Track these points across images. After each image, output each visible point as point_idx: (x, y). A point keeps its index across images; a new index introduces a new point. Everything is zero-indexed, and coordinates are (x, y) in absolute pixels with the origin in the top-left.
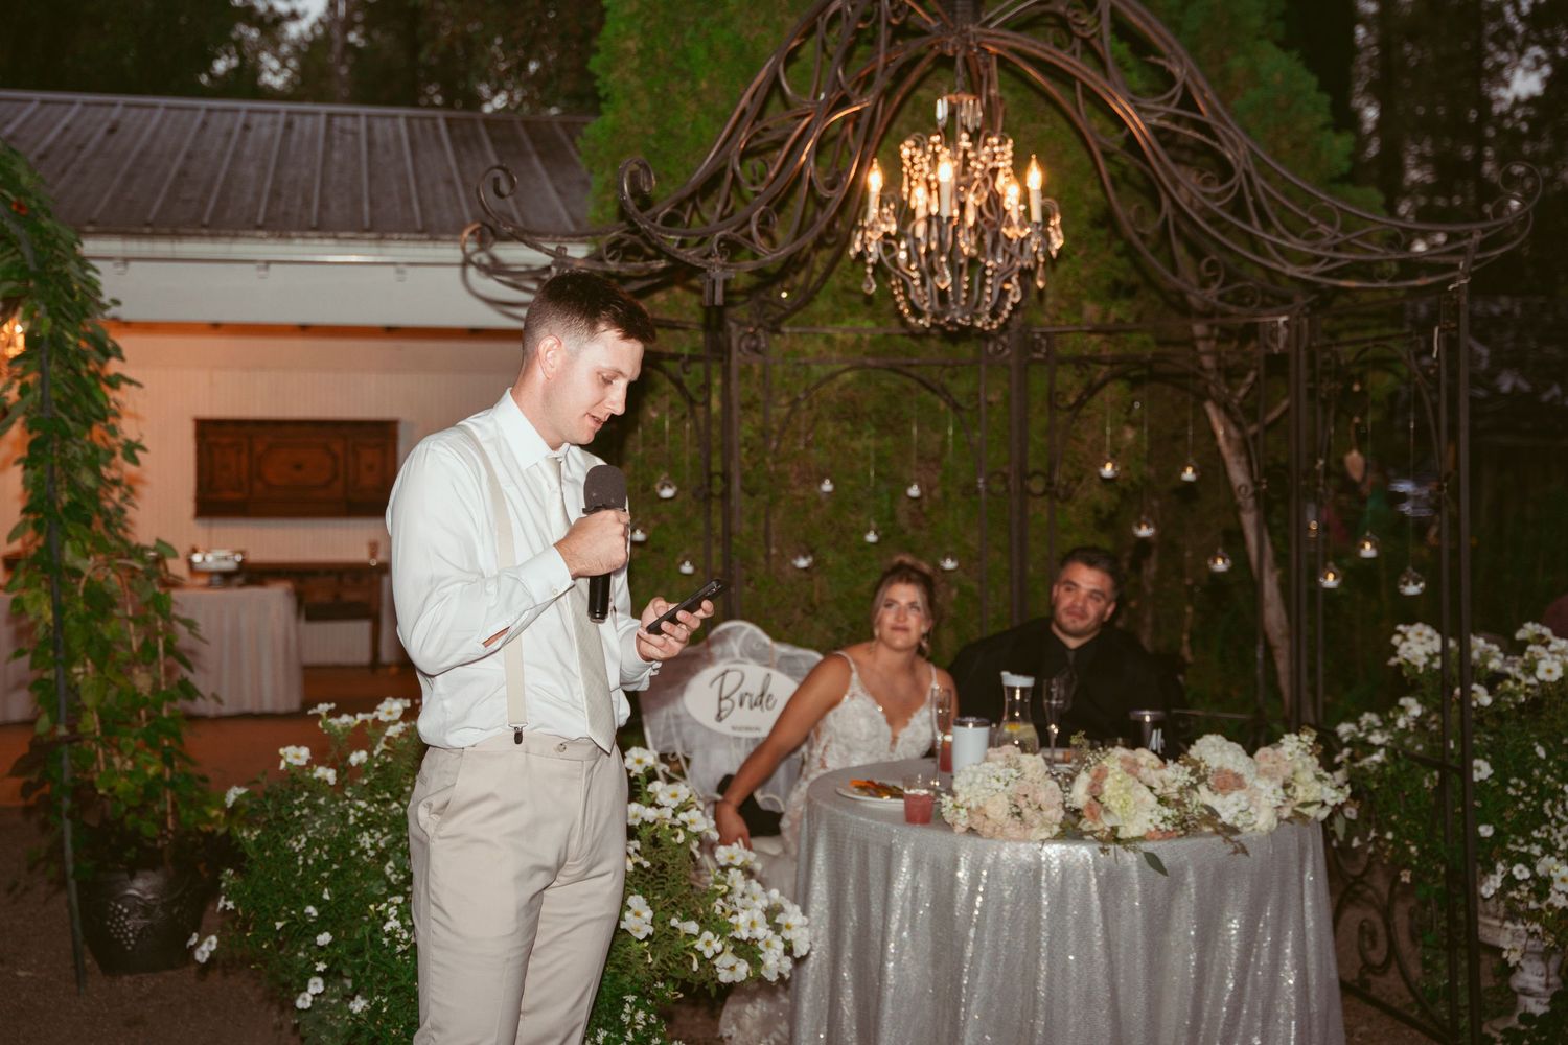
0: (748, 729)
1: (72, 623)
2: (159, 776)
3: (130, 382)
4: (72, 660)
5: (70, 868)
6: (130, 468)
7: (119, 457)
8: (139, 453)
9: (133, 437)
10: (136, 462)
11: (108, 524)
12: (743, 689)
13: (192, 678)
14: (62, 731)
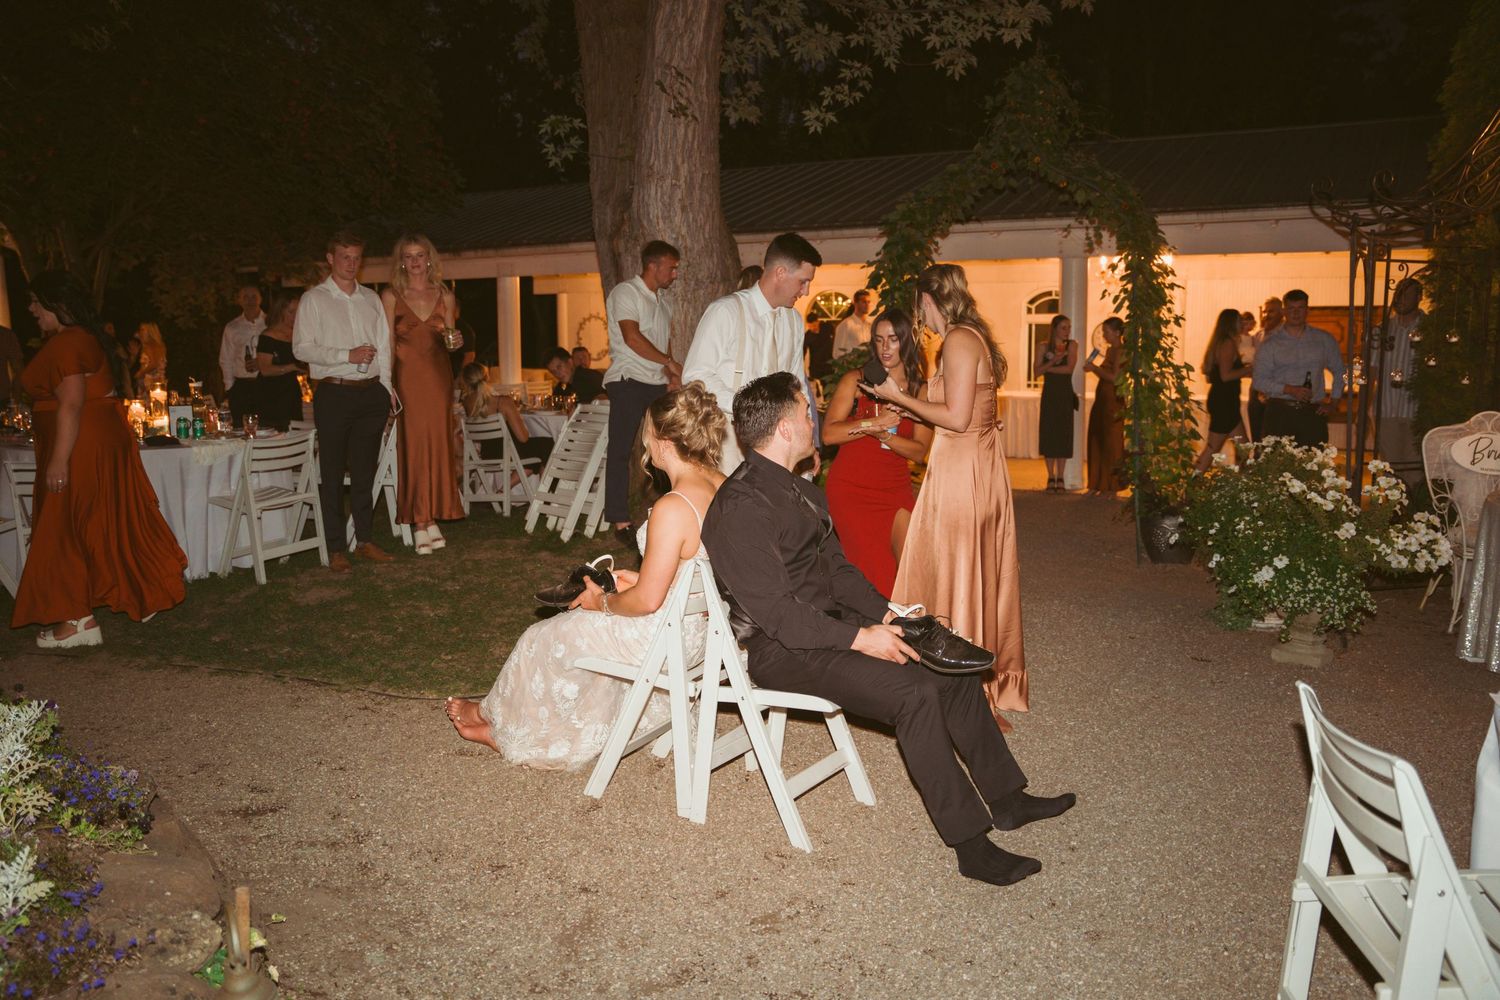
0: (1492, 470)
1: (1142, 399)
2: (1179, 474)
3: (1179, 287)
4: (1140, 419)
5: (1137, 510)
6: (1176, 327)
7: (1172, 323)
8: (1181, 321)
9: (1179, 315)
10: (1179, 325)
11: (1164, 355)
12: (1491, 448)
13: (1197, 429)
14: (1136, 449)
